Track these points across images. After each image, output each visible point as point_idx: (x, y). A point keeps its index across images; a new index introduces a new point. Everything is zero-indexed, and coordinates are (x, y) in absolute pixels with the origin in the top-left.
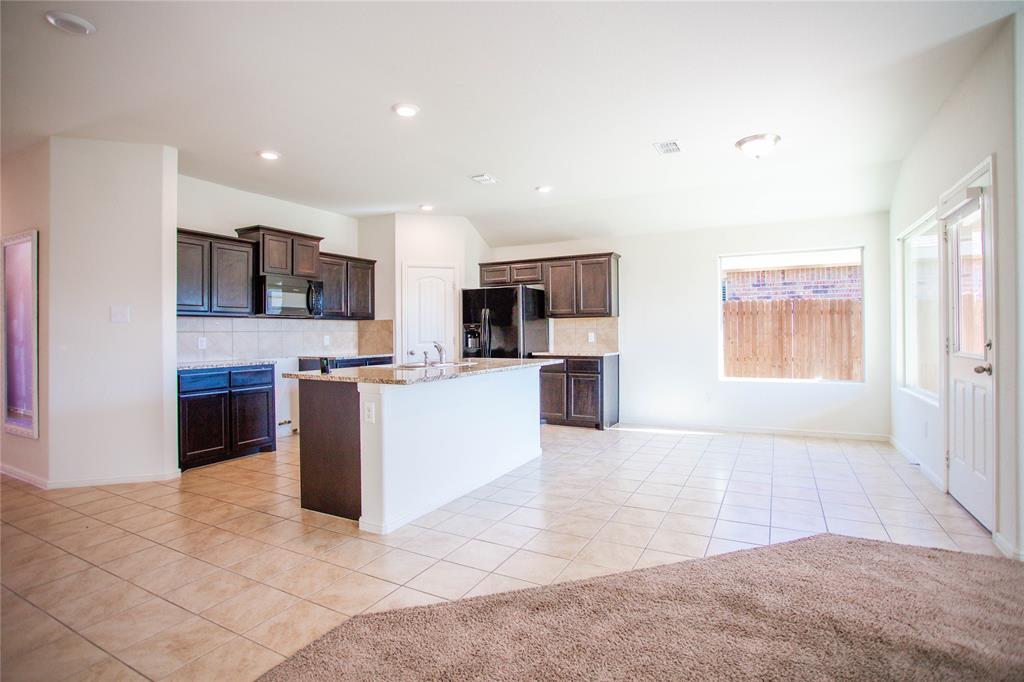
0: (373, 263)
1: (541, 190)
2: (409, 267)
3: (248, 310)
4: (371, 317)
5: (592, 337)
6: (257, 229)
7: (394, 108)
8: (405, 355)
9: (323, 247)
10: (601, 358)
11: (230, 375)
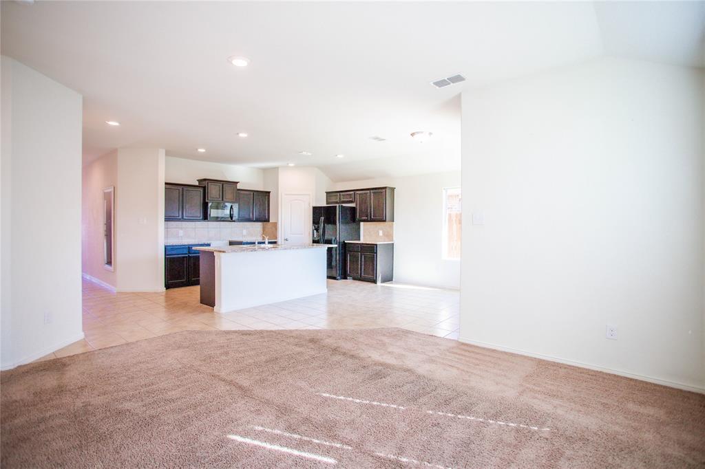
0: (269, 192)
1: (338, 156)
2: (286, 195)
3: (201, 218)
4: (268, 220)
5: (381, 233)
6: (205, 180)
7: (238, 134)
8: (283, 241)
9: (239, 186)
10: (376, 245)
11: (189, 248)
